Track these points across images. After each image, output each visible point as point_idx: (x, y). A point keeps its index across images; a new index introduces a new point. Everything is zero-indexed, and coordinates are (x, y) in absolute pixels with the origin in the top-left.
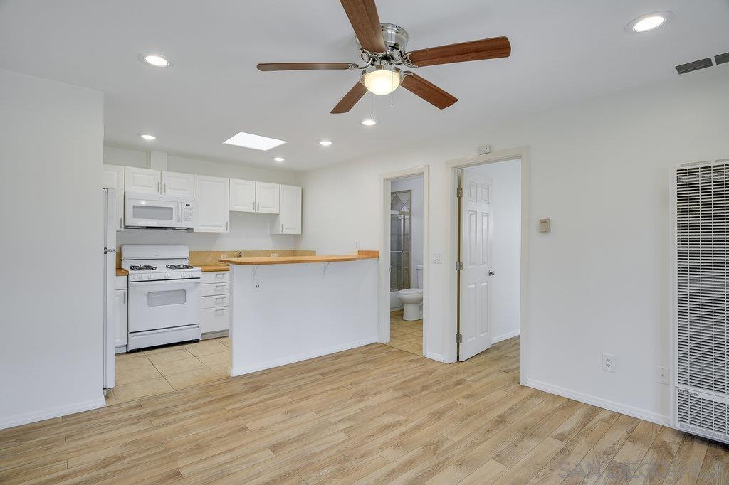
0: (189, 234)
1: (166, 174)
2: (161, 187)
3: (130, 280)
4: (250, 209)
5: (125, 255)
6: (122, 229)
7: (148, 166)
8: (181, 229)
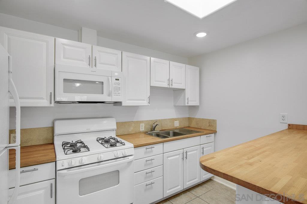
0: (117, 107)
1: (96, 48)
2: (92, 61)
3: (58, 169)
4: (165, 85)
5: (57, 131)
6: (53, 105)
7: (80, 40)
8: (109, 103)
